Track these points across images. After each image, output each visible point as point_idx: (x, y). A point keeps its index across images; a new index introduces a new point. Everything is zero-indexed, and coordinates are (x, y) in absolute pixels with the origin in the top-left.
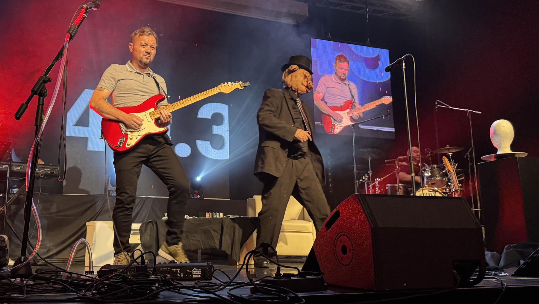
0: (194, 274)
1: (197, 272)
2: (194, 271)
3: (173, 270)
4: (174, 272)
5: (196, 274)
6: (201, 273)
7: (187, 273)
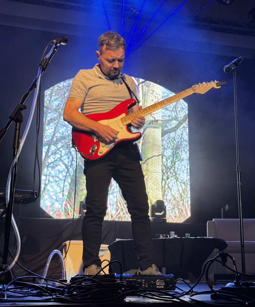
0: (158, 284)
1: (160, 283)
2: (158, 282)
3: (138, 280)
4: (140, 283)
5: (160, 284)
6: (164, 284)
7: (151, 284)
